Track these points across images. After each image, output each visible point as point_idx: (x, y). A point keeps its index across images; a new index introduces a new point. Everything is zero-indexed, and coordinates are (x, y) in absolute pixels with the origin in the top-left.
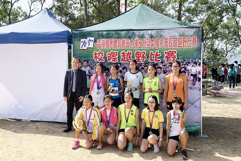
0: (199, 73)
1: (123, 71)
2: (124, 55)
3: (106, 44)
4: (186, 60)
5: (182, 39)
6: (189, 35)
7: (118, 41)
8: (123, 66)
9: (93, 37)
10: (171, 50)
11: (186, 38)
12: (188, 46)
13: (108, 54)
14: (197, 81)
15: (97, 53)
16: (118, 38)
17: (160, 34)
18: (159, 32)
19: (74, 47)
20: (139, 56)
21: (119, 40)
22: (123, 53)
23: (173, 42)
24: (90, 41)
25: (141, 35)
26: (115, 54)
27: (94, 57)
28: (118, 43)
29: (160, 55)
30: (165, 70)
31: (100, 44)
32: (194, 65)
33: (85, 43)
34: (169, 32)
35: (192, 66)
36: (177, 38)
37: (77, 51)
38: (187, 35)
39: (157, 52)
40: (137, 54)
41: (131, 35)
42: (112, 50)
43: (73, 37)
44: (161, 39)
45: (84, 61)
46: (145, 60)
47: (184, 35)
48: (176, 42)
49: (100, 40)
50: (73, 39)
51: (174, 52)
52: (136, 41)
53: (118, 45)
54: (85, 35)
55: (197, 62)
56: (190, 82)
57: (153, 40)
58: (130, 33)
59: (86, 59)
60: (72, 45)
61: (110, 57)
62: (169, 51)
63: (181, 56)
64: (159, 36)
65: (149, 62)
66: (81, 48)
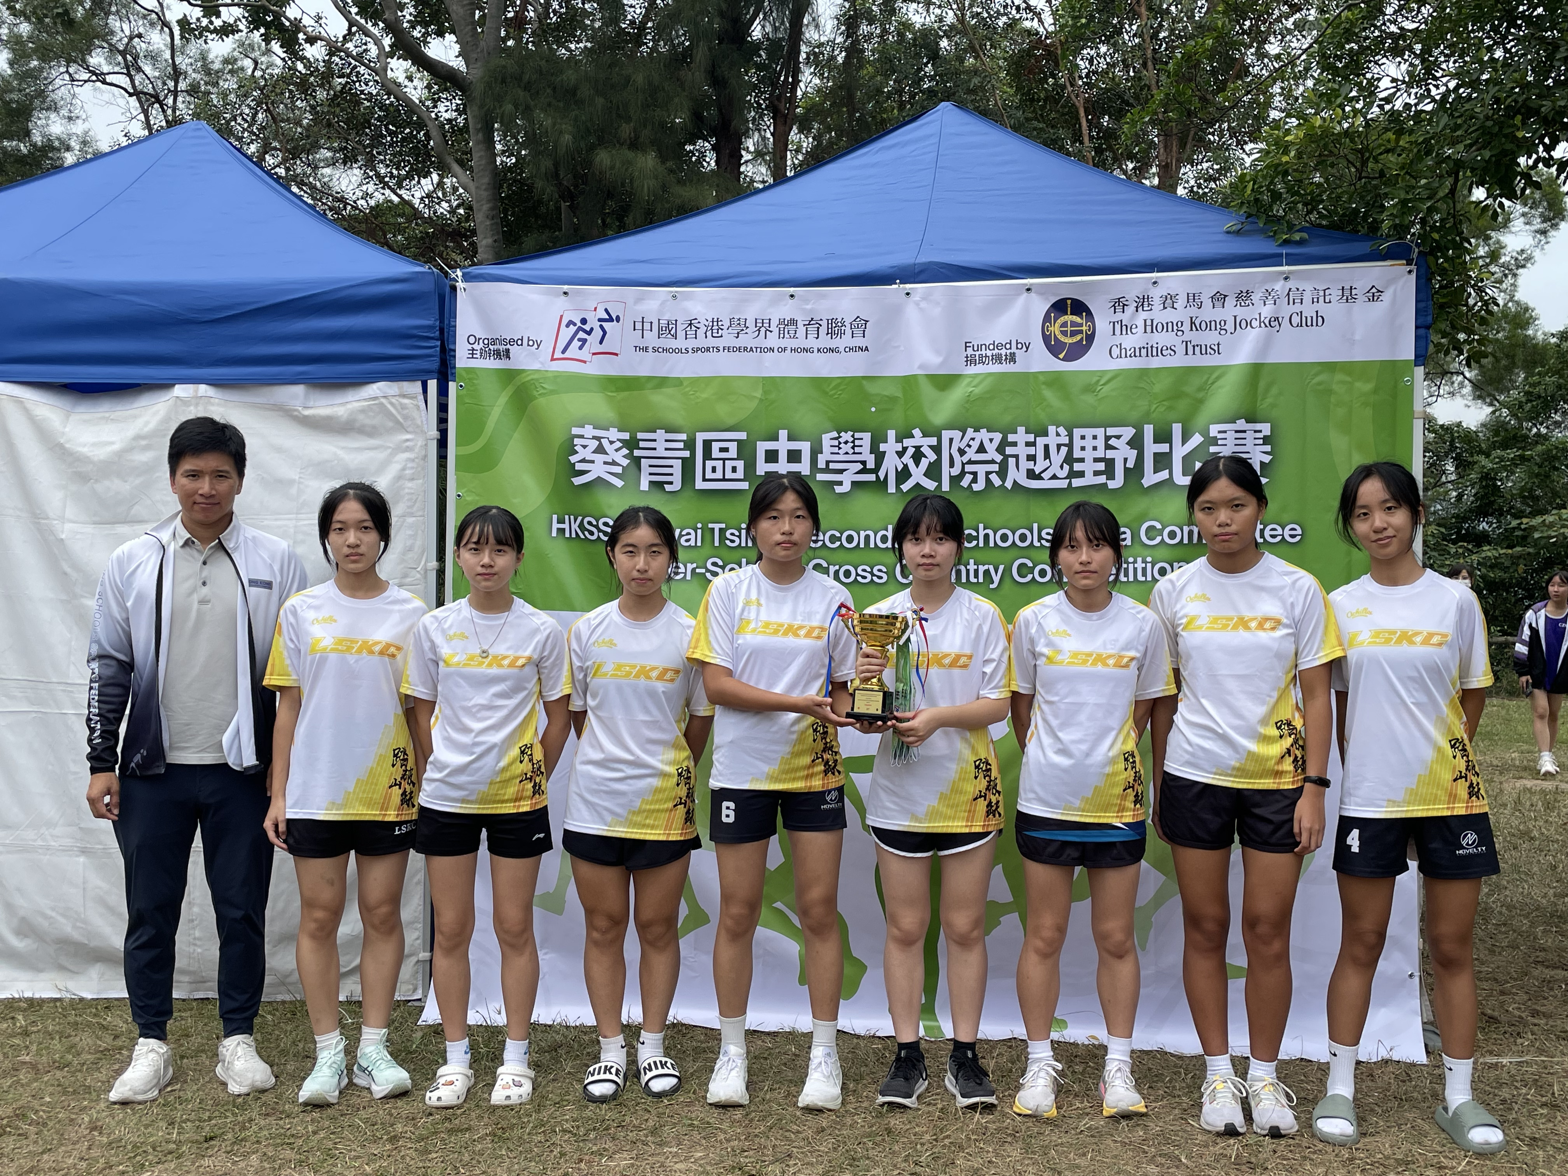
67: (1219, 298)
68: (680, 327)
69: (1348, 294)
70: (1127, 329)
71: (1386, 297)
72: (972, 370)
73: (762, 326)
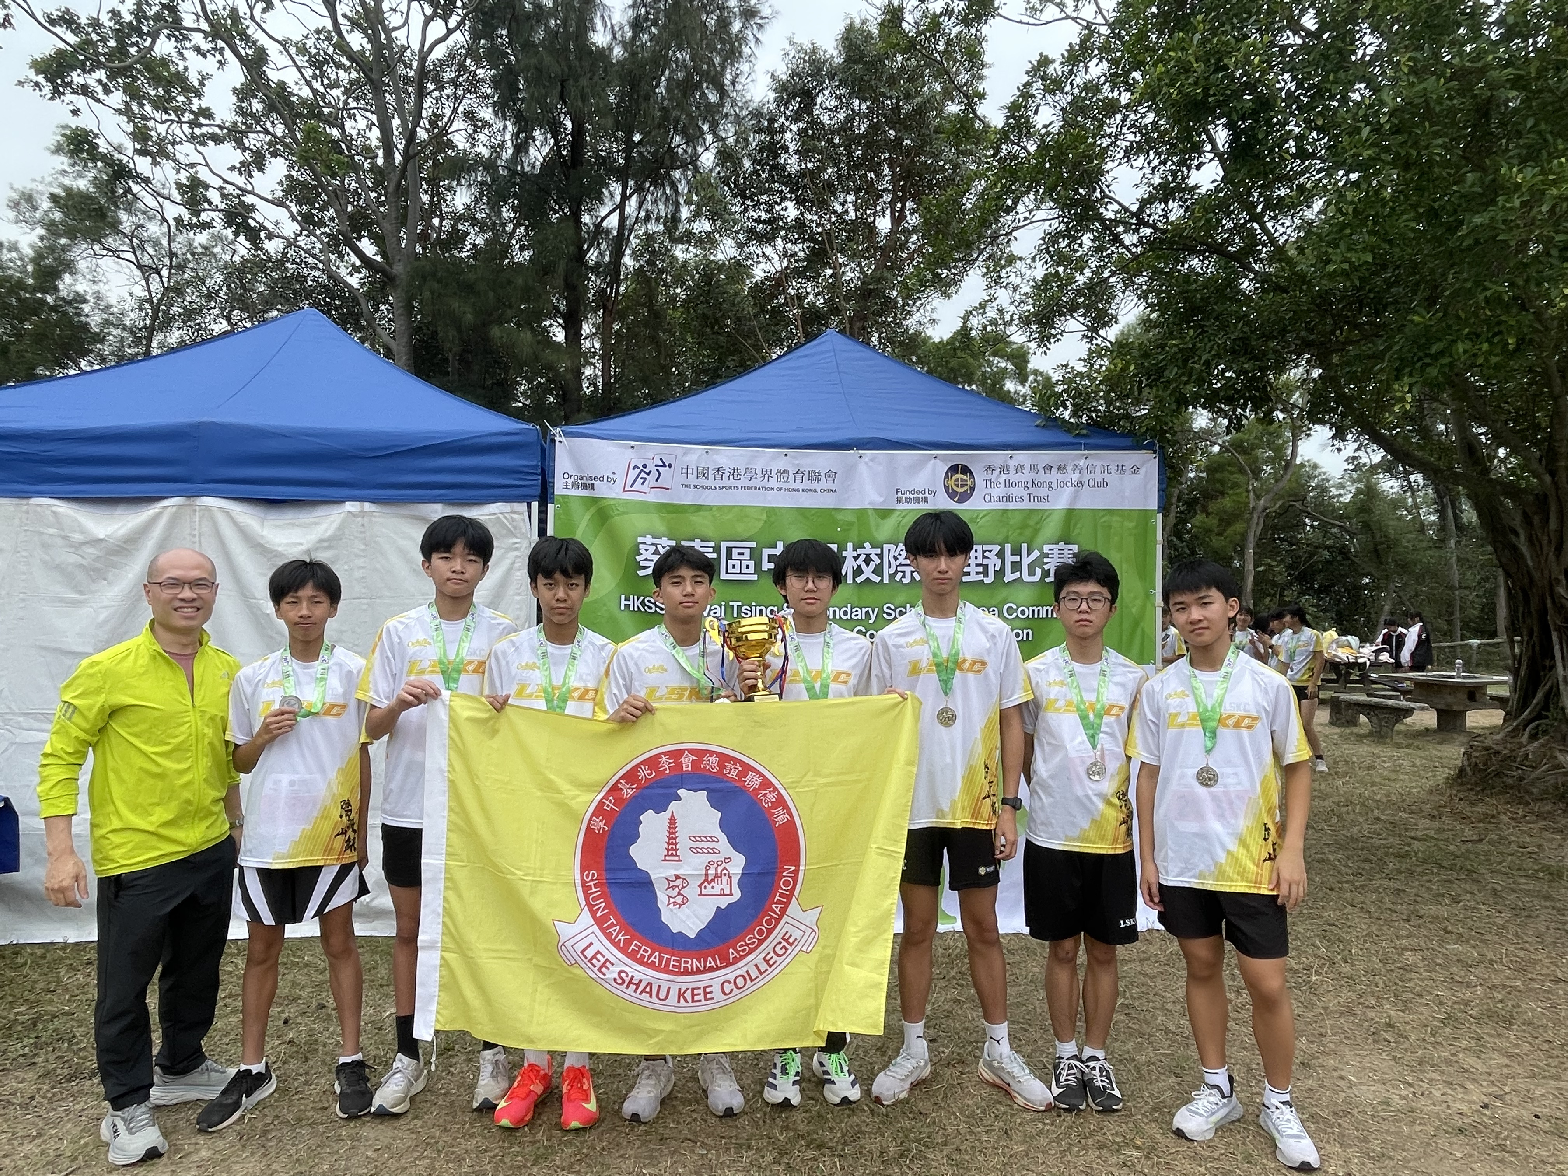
67: (1048, 468)
68: (711, 472)
69: (1121, 470)
70: (995, 484)
71: (1142, 471)
72: (900, 507)
73: (766, 473)
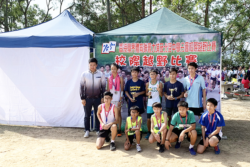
0: (219, 77)
1: (145, 75)
2: (146, 59)
3: (128, 48)
4: (206, 64)
5: (202, 44)
6: (208, 39)
7: (139, 45)
8: (145, 71)
9: (115, 41)
10: (191, 54)
11: (205, 42)
12: (208, 51)
13: (130, 58)
14: (217, 84)
15: (119, 57)
16: (140, 43)
17: (181, 38)
18: (180, 37)
19: (96, 51)
20: (161, 60)
21: (141, 44)
22: (145, 57)
23: (193, 46)
24: (112, 45)
25: (162, 40)
26: (137, 58)
27: (116, 61)
28: (140, 47)
29: (180, 59)
30: (186, 74)
31: (122, 48)
32: (213, 69)
33: (107, 47)
34: (190, 36)
35: (212, 70)
36: (197, 42)
37: (99, 55)
38: (206, 40)
39: (178, 56)
40: (159, 58)
41: (152, 39)
42: (134, 54)
43: (95, 41)
44: (182, 43)
45: (106, 65)
46: (166, 64)
47: (203, 40)
48: (197, 46)
49: (122, 44)
50: (95, 43)
51: (194, 57)
52: (157, 45)
53: (140, 49)
54: (107, 39)
55: (217, 65)
56: (210, 85)
57: (174, 45)
58: (151, 38)
59: (108, 63)
60: (94, 49)
61: (132, 61)
62: (190, 55)
63: (201, 60)
64: (180, 41)
65: (170, 67)
66: (103, 52)
